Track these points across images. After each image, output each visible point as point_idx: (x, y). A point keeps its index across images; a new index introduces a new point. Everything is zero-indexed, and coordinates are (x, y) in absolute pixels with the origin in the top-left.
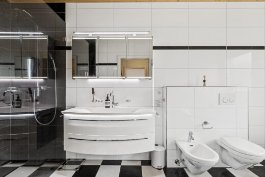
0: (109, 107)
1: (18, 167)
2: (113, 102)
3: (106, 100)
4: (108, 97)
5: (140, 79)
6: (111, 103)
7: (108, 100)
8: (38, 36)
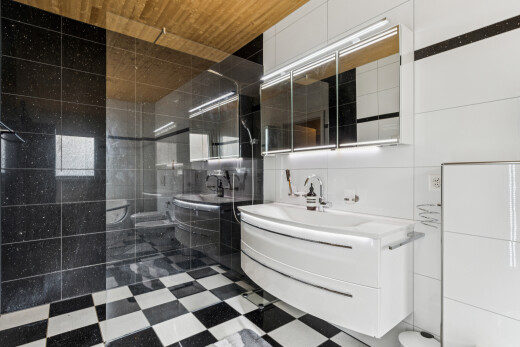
0: (314, 209)
1: (218, 273)
2: (320, 200)
3: (309, 195)
4: (312, 189)
5: (381, 146)
6: (317, 201)
7: (311, 193)
8: (228, 99)
